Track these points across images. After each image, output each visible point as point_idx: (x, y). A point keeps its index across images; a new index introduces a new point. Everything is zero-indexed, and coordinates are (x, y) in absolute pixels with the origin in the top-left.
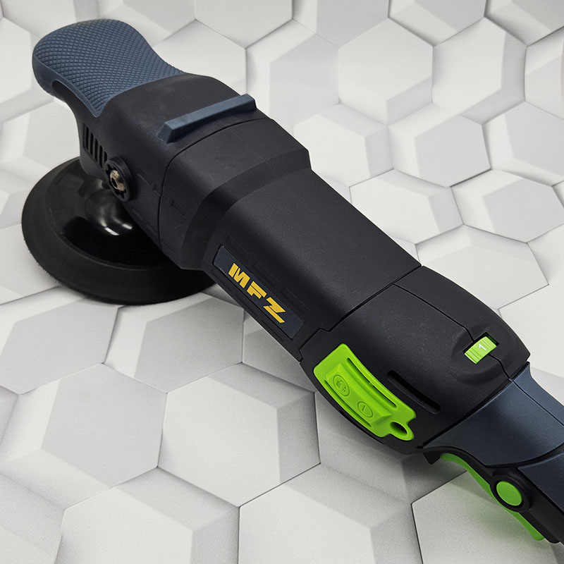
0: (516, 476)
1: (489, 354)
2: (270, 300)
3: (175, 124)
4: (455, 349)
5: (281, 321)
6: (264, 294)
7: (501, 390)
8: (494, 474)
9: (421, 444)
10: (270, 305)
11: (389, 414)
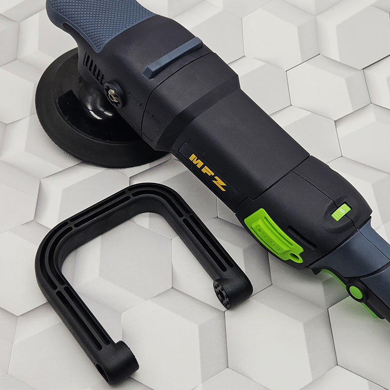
0: (359, 284)
1: (345, 215)
2: (216, 178)
3: (154, 67)
4: (326, 213)
5: (224, 190)
6: (213, 174)
7: (351, 236)
8: (349, 282)
9: (308, 265)
10: (216, 180)
11: (289, 249)
